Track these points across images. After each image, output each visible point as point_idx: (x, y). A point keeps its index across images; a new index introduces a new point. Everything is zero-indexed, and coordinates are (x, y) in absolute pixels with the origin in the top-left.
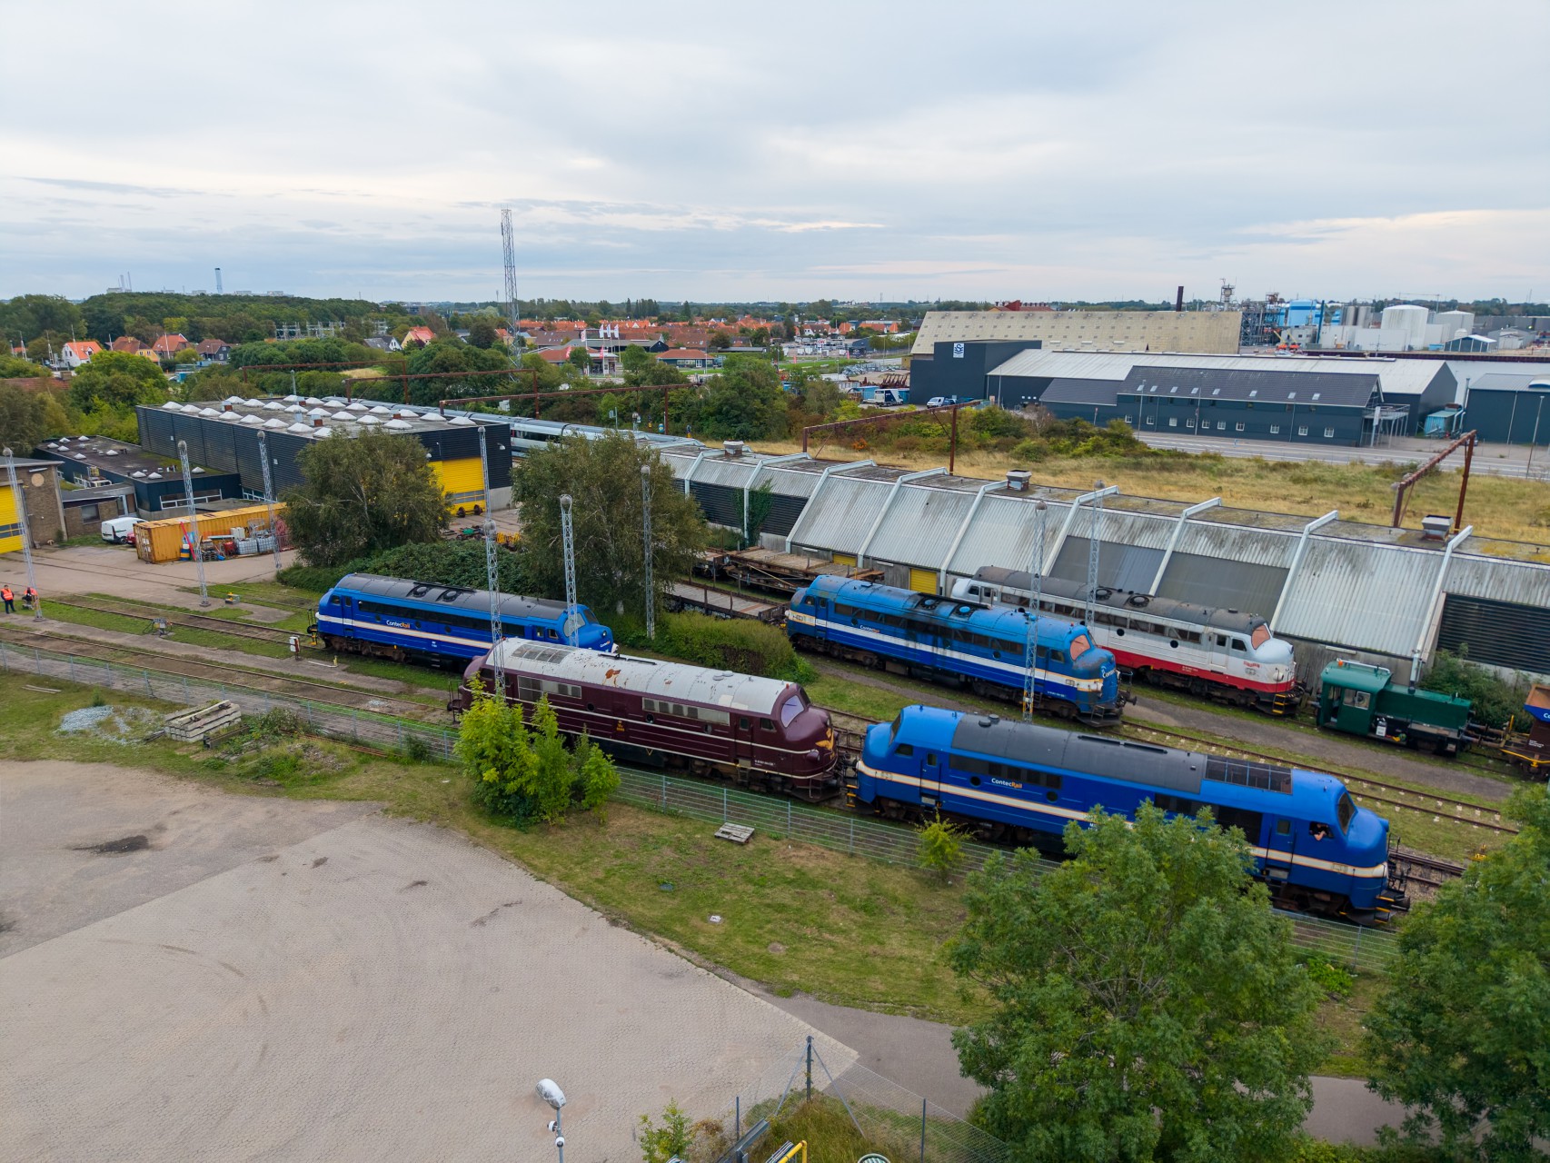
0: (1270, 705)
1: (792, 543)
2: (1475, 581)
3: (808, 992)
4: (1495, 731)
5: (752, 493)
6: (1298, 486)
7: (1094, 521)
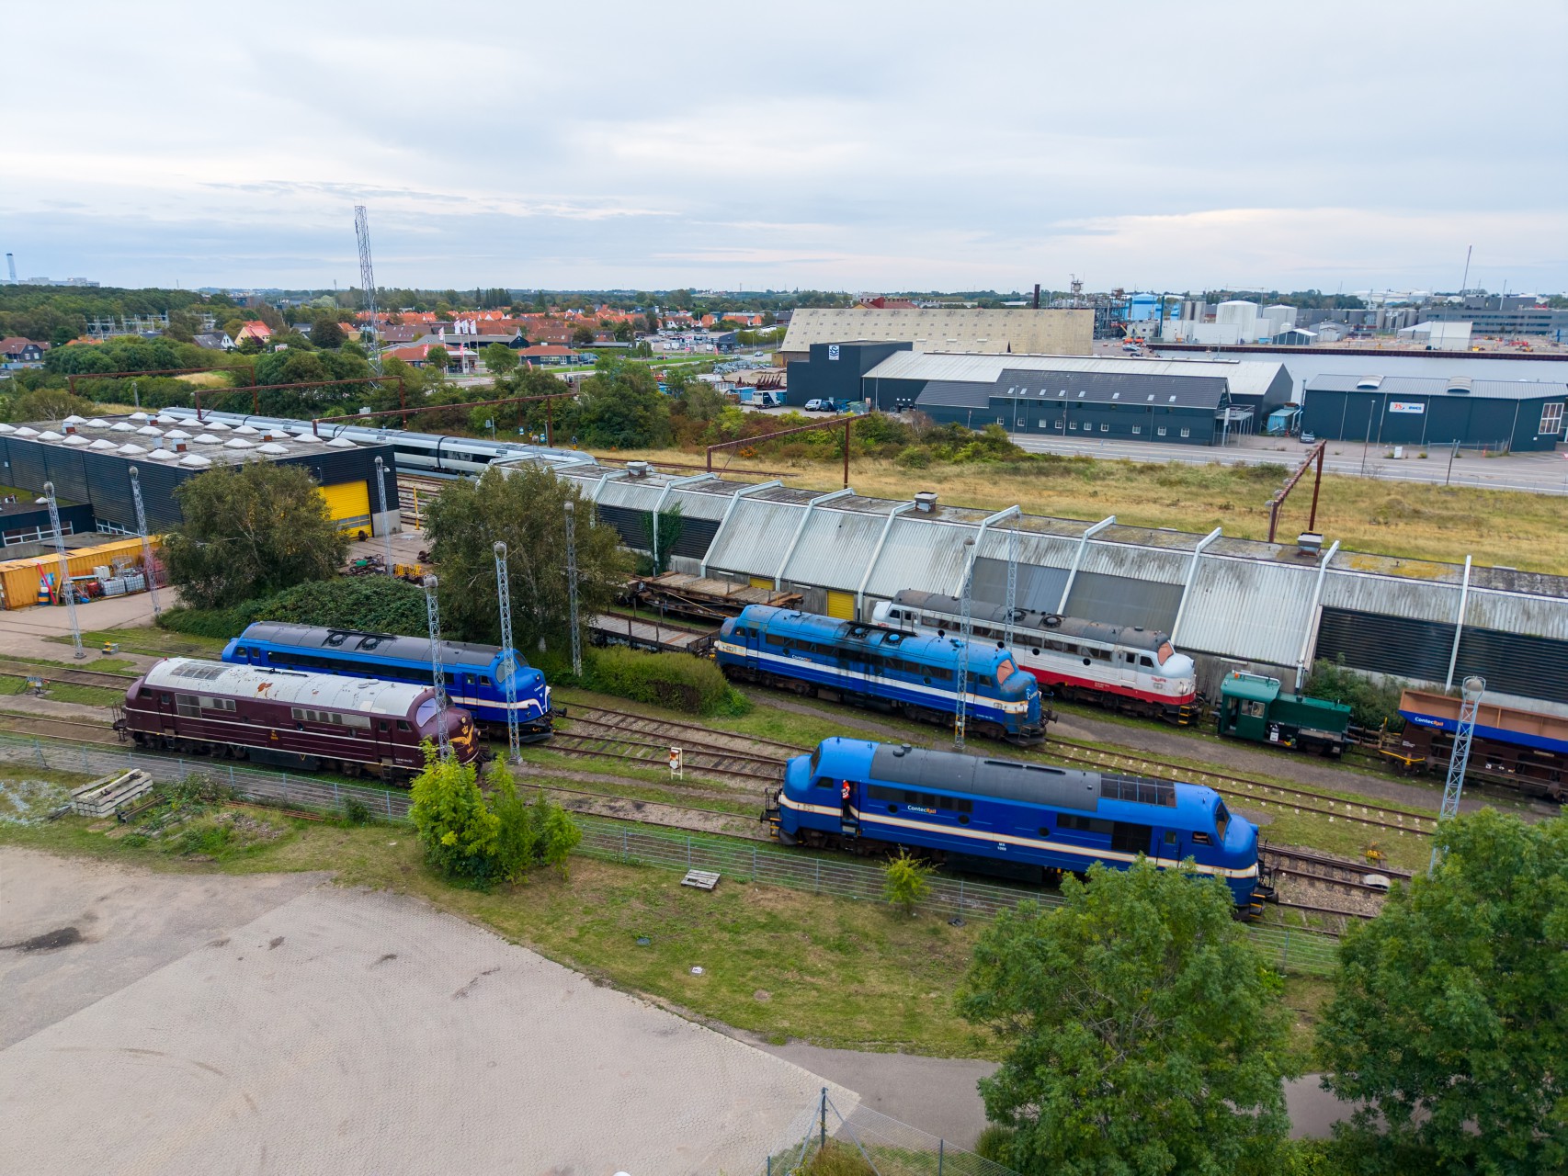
0: (1176, 716)
1: (707, 567)
2: (1347, 594)
3: (801, 1037)
4: (1372, 732)
5: (661, 516)
6: (1165, 489)
7: (1001, 542)
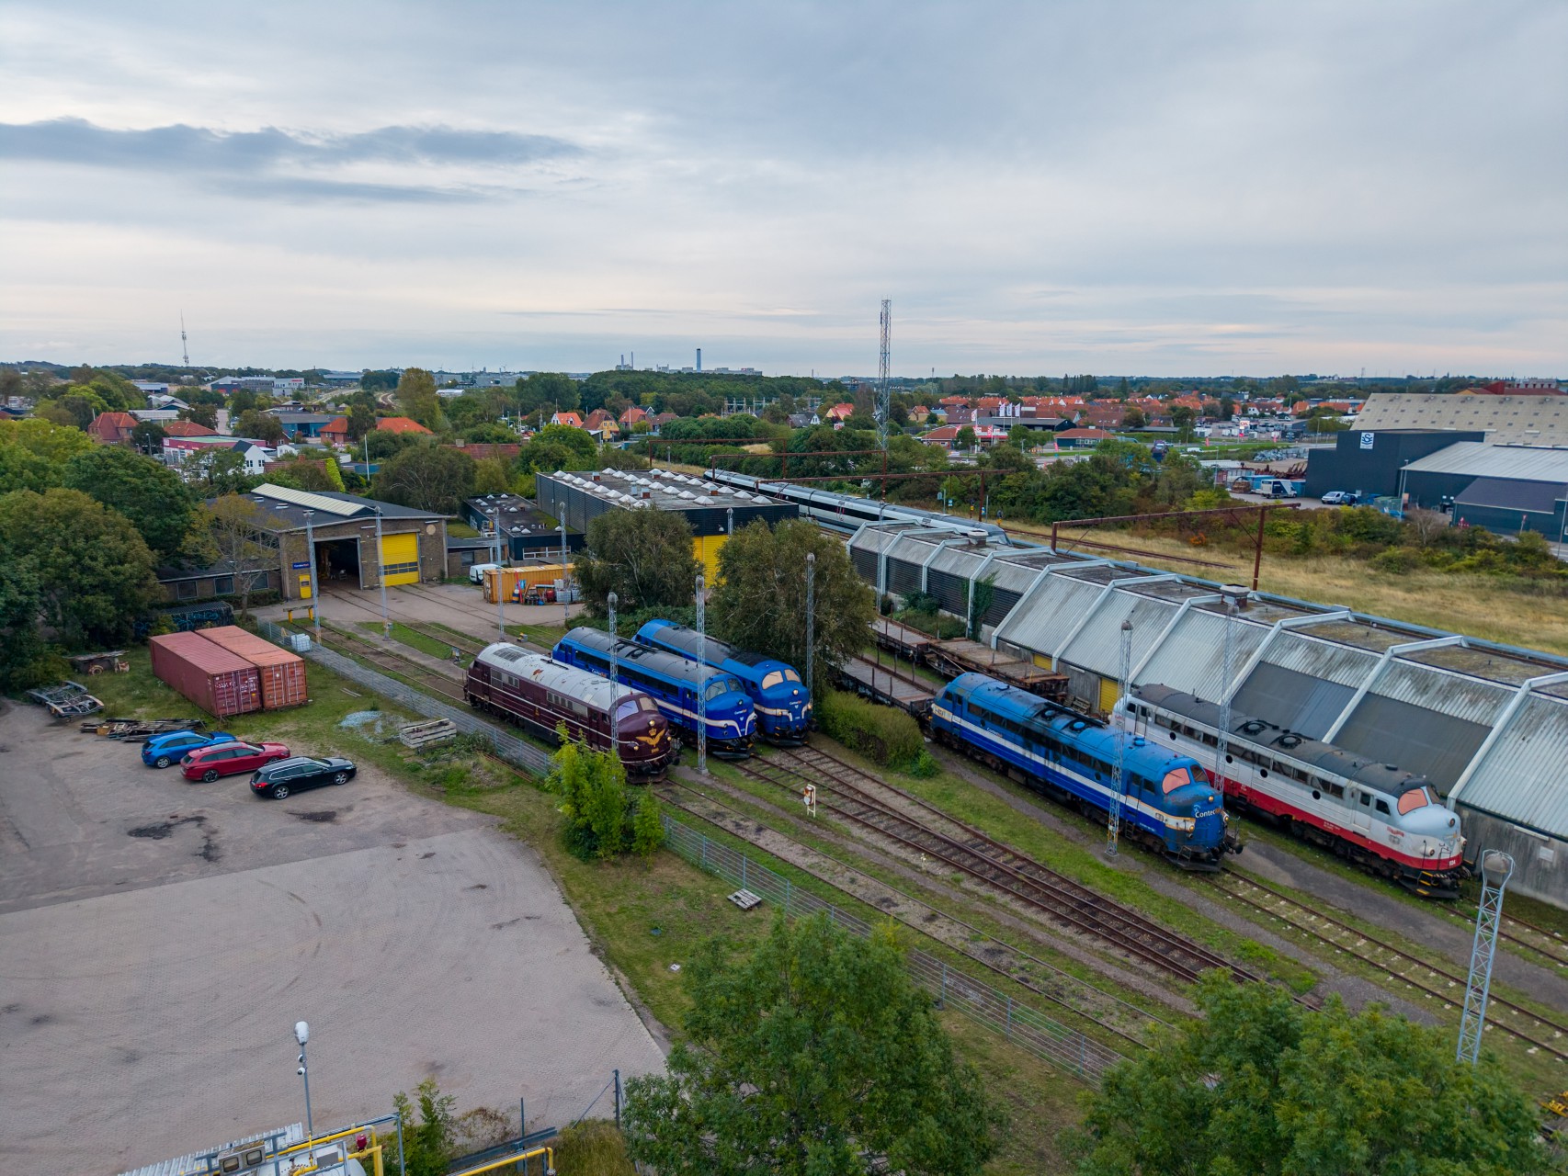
0: (1414, 881)
1: (998, 638)
5: (977, 584)
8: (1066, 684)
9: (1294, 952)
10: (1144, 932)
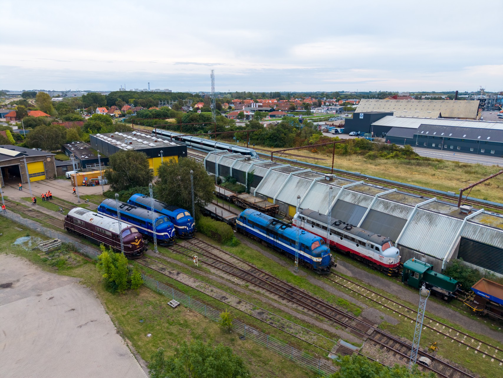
0: (387, 272)
1: (256, 192)
2: (473, 233)
5: (248, 174)
6: (467, 175)
7: (348, 195)
8: (278, 208)
9: (354, 301)
10: (308, 299)
